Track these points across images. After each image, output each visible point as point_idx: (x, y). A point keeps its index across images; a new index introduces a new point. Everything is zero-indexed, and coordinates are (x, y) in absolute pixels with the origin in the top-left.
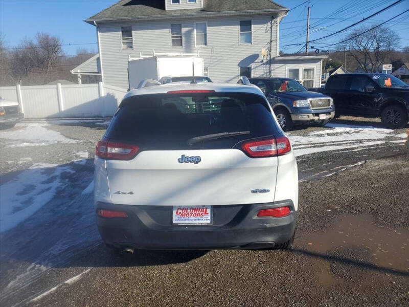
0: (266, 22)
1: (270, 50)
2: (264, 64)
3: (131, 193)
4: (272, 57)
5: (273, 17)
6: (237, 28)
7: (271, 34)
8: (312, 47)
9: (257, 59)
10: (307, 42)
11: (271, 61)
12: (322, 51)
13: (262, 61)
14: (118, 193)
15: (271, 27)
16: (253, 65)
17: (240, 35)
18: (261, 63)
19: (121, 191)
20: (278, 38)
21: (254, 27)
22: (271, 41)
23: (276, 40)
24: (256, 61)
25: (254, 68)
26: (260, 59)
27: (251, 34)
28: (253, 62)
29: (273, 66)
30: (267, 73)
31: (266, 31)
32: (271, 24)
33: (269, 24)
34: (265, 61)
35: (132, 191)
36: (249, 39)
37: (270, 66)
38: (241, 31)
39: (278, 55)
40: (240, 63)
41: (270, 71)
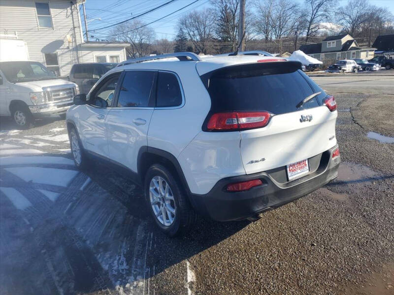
0: (65, 8)
1: (74, 36)
2: (70, 51)
3: (263, 160)
4: (78, 44)
5: (71, 2)
6: (33, 10)
7: (73, 20)
8: (92, 37)
9: (62, 45)
10: (86, 31)
11: (78, 48)
12: (102, 40)
13: (68, 48)
14: (252, 162)
15: (72, 13)
16: (59, 52)
17: (37, 18)
18: (67, 50)
19: (254, 160)
20: (81, 25)
21: (53, 11)
22: (74, 28)
23: (79, 27)
24: (61, 47)
25: (60, 55)
26: (66, 45)
27: (51, 18)
28: (58, 48)
29: (81, 53)
30: (75, 60)
31: (67, 17)
32: (72, 10)
33: (69, 9)
34: (71, 48)
35: (263, 158)
36: (49, 24)
37: (77, 53)
38: (38, 14)
39: (83, 42)
40: (43, 49)
41: (78, 59)
